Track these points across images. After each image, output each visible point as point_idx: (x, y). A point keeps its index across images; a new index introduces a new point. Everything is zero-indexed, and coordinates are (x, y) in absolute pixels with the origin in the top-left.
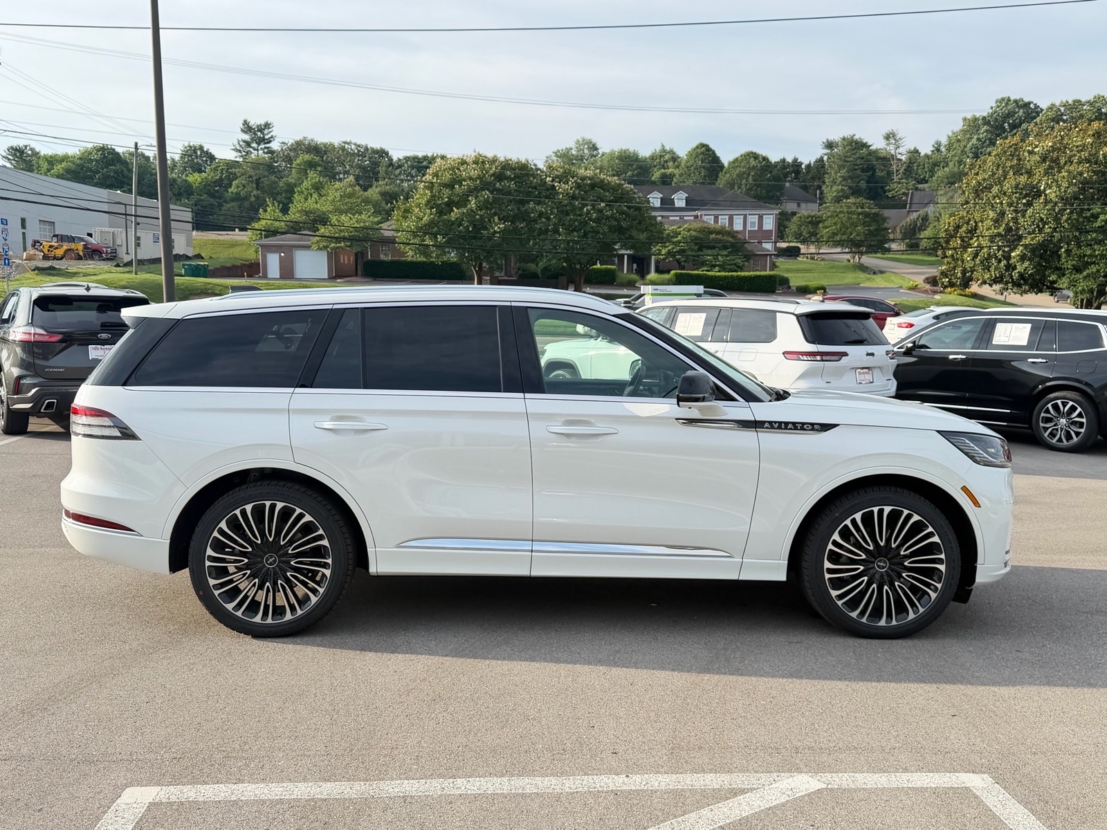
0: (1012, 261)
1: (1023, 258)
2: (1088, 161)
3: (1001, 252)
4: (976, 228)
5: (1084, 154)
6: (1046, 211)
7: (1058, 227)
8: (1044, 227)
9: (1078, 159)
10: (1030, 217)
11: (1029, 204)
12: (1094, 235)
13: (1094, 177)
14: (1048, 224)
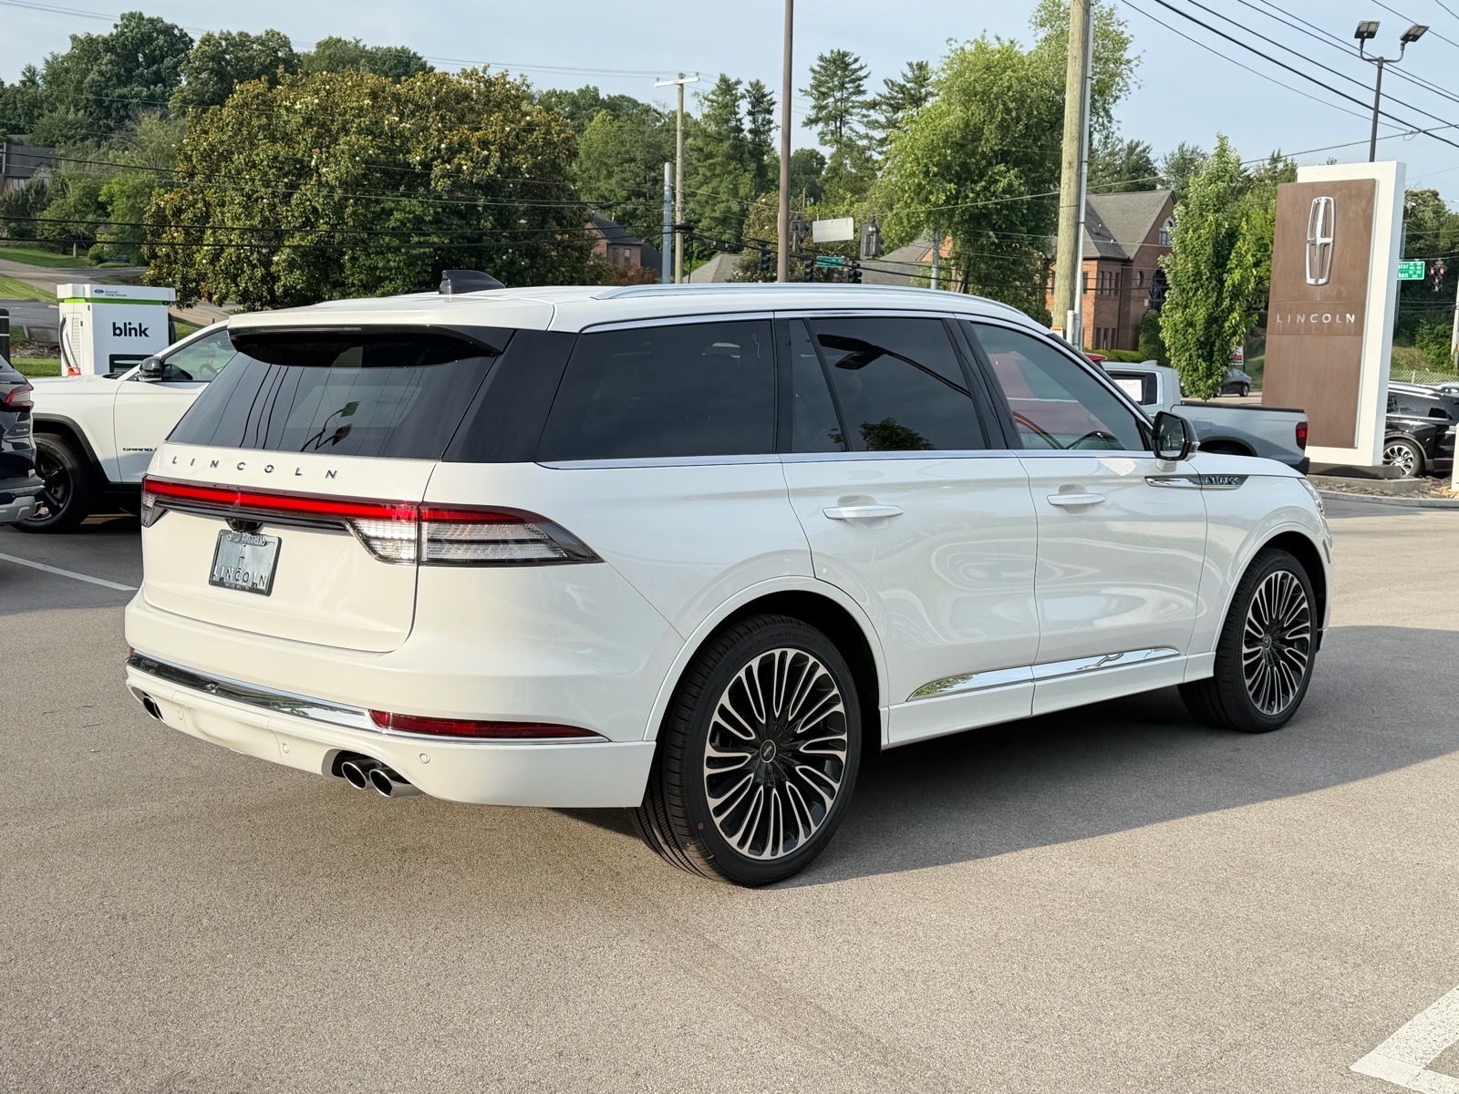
0: (273, 269)
1: (291, 265)
2: (369, 132)
3: (255, 255)
4: (206, 216)
5: (365, 121)
6: (321, 200)
7: (339, 224)
8: (317, 220)
9: (356, 128)
10: (297, 205)
11: (293, 187)
12: (387, 239)
13: (382, 156)
14: (323, 218)
